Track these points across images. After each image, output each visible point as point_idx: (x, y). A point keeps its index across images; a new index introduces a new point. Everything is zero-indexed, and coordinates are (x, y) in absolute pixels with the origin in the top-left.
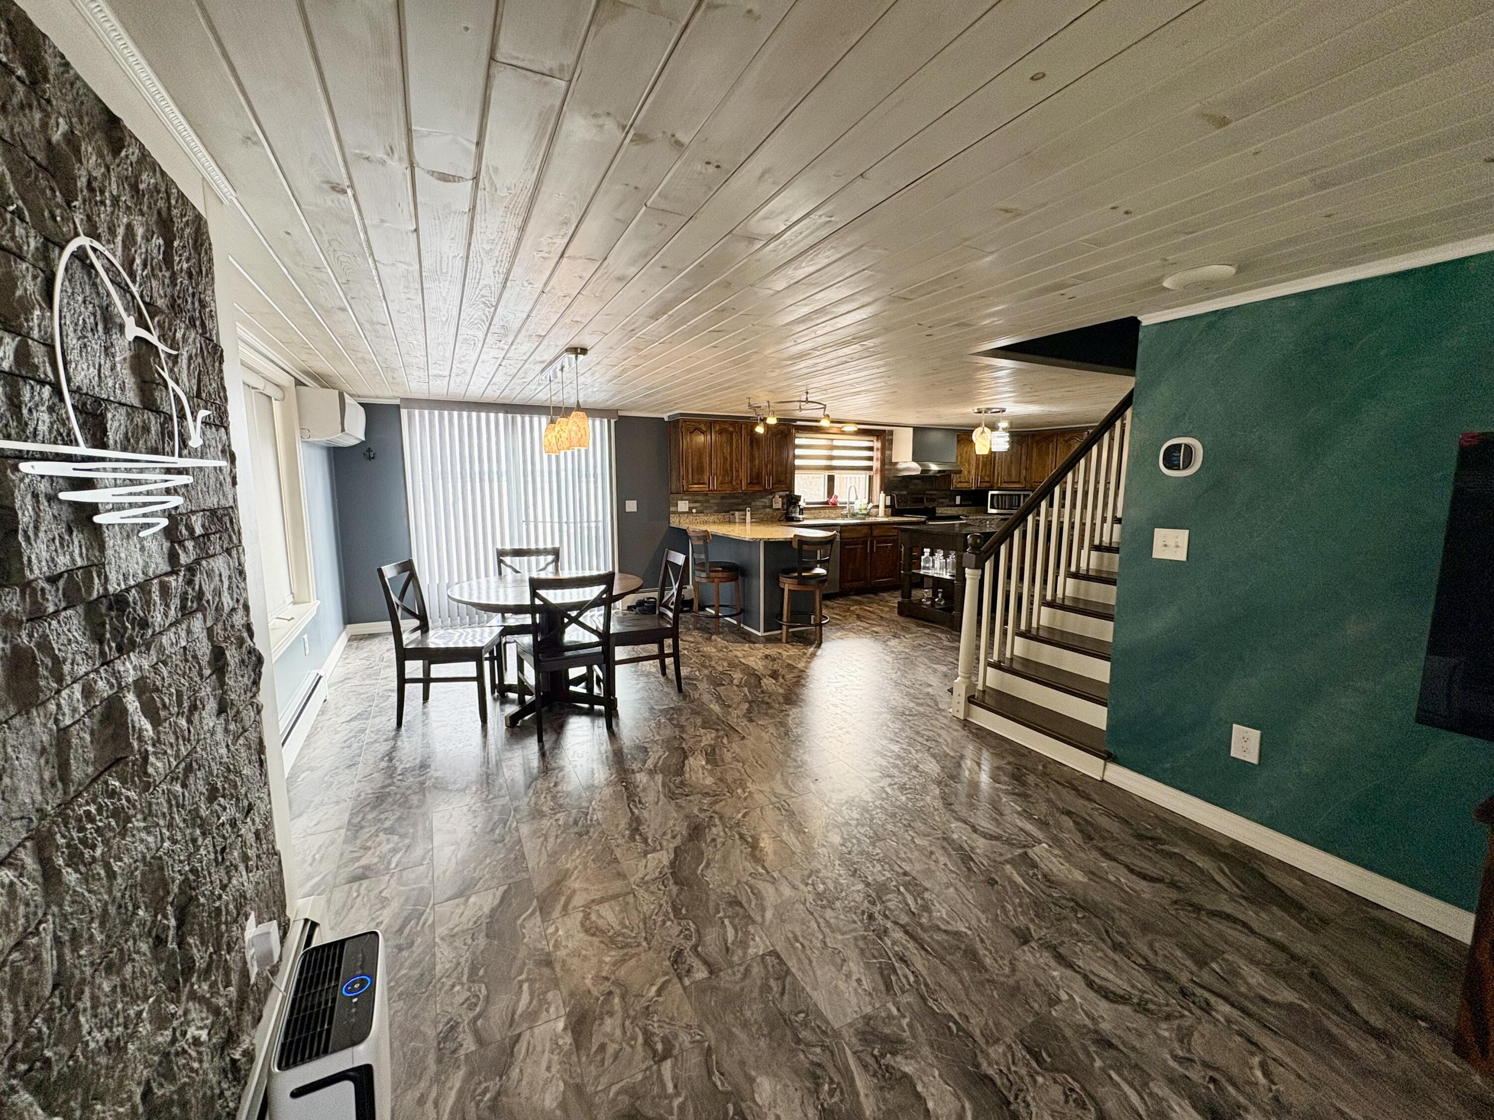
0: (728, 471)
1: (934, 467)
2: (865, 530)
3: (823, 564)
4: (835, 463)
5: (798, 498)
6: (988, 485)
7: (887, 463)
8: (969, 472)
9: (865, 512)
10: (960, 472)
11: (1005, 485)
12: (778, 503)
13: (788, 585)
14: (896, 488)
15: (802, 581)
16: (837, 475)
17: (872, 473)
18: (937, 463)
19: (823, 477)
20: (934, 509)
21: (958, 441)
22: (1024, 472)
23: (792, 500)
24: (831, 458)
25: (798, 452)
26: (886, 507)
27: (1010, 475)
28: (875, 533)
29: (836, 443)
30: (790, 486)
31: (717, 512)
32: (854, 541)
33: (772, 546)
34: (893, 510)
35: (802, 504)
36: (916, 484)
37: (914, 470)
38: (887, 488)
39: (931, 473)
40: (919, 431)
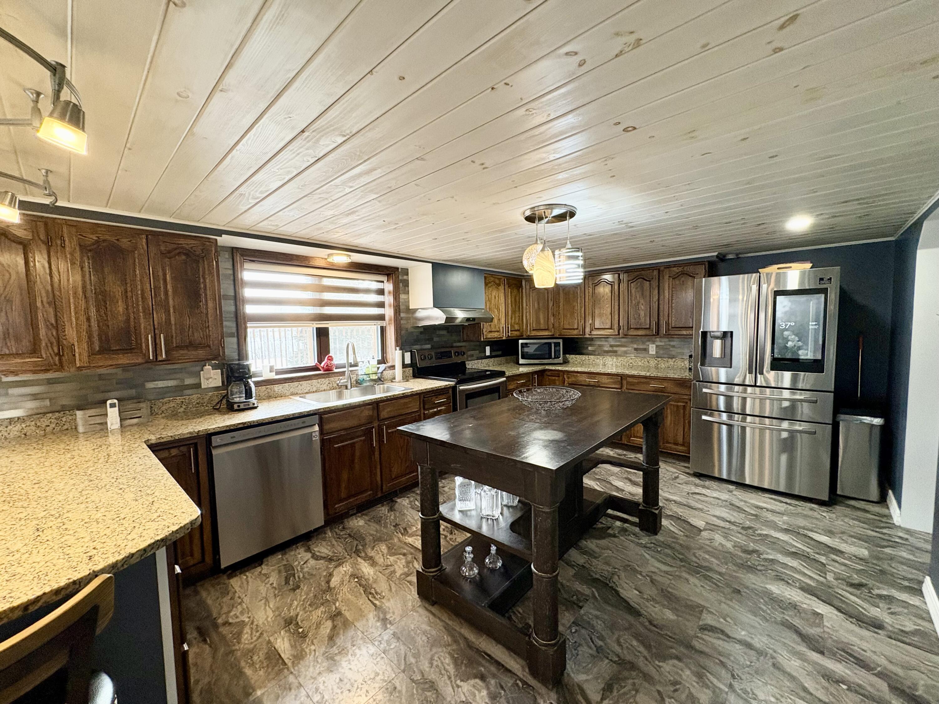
1: (460, 315)
4: (328, 311)
6: (517, 333)
7: (403, 310)
8: (499, 320)
9: (374, 377)
11: (534, 333)
14: (417, 341)
17: (384, 323)
18: (464, 309)
19: (309, 330)
21: (486, 284)
22: (552, 319)
24: (321, 303)
26: (404, 366)
27: (538, 322)
28: (384, 414)
29: (327, 282)
36: (439, 336)
37: (437, 319)
38: (405, 342)
39: (458, 321)
40: (438, 267)
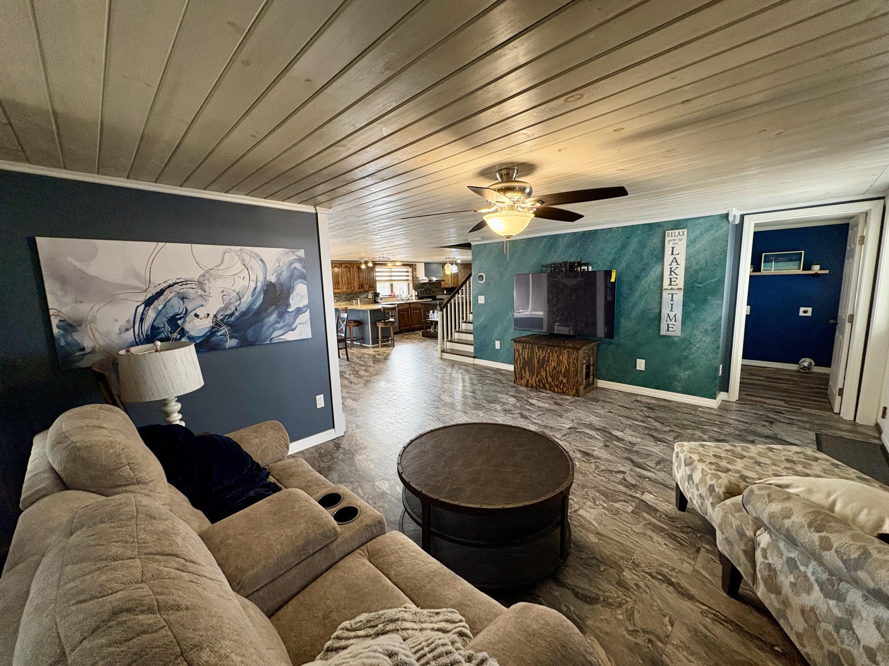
0: (349, 283)
1: (434, 279)
2: (408, 305)
3: (392, 316)
4: (393, 278)
5: (379, 294)
7: (414, 278)
8: (448, 280)
9: (407, 298)
10: (444, 280)
12: (370, 296)
13: (380, 325)
14: (419, 288)
15: (386, 323)
16: (394, 283)
17: (409, 282)
18: (437, 277)
19: (388, 284)
20: (435, 296)
21: (440, 268)
23: (376, 295)
24: (391, 276)
25: (377, 274)
26: (416, 296)
28: (411, 306)
29: (393, 270)
30: (375, 290)
31: (346, 301)
32: (403, 310)
33: (372, 311)
34: (419, 297)
35: (380, 296)
36: (427, 286)
37: (426, 280)
38: (416, 288)
39: (433, 281)
40: (426, 264)
